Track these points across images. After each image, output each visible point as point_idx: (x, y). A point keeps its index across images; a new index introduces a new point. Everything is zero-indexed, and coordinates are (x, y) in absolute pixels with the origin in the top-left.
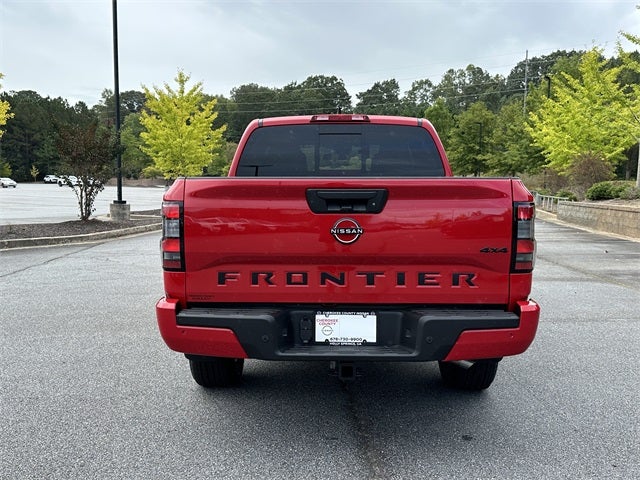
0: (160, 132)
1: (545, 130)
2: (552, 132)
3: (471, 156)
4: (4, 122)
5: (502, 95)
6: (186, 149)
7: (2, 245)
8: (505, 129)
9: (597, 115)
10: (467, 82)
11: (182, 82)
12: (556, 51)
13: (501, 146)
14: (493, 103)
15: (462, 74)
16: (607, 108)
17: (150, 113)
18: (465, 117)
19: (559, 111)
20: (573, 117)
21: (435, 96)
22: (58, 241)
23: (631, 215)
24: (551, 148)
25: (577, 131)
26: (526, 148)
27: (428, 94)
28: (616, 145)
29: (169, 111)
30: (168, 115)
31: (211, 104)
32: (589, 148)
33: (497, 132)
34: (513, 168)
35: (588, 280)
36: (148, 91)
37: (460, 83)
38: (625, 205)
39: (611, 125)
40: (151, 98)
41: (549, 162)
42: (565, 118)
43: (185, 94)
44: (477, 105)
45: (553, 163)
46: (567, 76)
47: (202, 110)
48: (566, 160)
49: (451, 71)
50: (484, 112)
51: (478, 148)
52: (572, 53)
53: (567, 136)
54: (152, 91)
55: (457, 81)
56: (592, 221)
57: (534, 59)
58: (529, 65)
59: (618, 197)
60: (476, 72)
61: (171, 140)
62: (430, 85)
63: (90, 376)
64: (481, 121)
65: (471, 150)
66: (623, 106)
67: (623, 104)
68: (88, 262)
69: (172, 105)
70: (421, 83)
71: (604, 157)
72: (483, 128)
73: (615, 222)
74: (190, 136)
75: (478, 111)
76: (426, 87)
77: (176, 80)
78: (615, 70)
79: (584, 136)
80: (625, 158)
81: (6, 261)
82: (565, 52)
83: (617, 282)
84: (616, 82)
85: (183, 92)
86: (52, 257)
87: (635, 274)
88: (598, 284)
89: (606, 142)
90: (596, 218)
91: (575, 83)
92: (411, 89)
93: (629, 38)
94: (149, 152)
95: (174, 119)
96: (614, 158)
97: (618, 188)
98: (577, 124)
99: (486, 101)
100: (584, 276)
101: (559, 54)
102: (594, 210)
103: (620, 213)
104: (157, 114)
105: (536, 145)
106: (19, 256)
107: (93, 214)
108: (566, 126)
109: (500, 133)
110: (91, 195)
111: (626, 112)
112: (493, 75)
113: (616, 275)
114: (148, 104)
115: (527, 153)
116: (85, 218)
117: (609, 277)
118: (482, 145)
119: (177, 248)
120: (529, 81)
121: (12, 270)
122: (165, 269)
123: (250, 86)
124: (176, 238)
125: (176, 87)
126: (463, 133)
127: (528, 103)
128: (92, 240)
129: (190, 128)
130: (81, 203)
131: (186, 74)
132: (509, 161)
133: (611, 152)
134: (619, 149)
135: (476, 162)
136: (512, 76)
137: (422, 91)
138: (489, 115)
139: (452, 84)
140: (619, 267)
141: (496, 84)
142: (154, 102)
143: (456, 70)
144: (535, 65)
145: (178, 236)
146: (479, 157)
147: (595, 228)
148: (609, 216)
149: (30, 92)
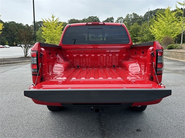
0: (47, 32)
1: (155, 30)
2: (157, 31)
3: (134, 38)
4: (2, 29)
5: (142, 21)
6: (54, 36)
7: (1, 64)
8: (143, 30)
9: (170, 25)
10: (133, 17)
11: (53, 18)
12: (157, 9)
13: (142, 35)
14: (140, 23)
15: (131, 15)
16: (173, 23)
17: (44, 26)
18: (132, 27)
19: (159, 24)
20: (163, 26)
21: (124, 21)
22: (17, 63)
23: (180, 53)
24: (156, 35)
25: (164, 30)
26: (149, 35)
27: (122, 21)
28: (174, 34)
29: (50, 26)
30: (49, 27)
31: (61, 24)
32: (167, 35)
33: (141, 31)
34: (145, 41)
35: (170, 73)
36: (43, 20)
37: (131, 18)
38: (178, 51)
39: (174, 28)
40: (44, 22)
41: (156, 39)
42: (160, 26)
43: (54, 21)
44: (136, 24)
45: (157, 39)
46: (161, 15)
47: (59, 25)
48: (160, 38)
49: (128, 14)
50: (138, 26)
51: (136, 35)
52: (161, 9)
53: (161, 32)
54: (45, 20)
55: (130, 17)
56: (168, 55)
57: (151, 11)
58: (150, 13)
59: (176, 48)
60: (135, 15)
61: (50, 34)
62: (122, 18)
63: (16, 107)
64: (137, 28)
65: (134, 36)
66: (177, 23)
67: (177, 22)
68: (25, 69)
69: (50, 24)
70: (120, 18)
71: (171, 37)
72: (137, 30)
73: (175, 56)
74: (56, 33)
75: (135, 25)
76: (121, 19)
77: (52, 17)
78: (175, 13)
79: (166, 32)
80: (177, 38)
81: (1, 69)
82: (159, 9)
83: (179, 73)
84: (175, 16)
85: (53, 20)
86: (15, 67)
87: (183, 71)
88: (173, 74)
89: (172, 33)
90: (170, 55)
91: (163, 17)
92: (117, 19)
93: (179, 3)
94: (44, 37)
95: (51, 28)
96: (174, 37)
97: (176, 46)
98: (164, 28)
99: (138, 22)
100: (169, 72)
101: (158, 9)
102: (169, 52)
103: (177, 53)
104: (46, 27)
105: (152, 34)
106: (5, 67)
107: (28, 55)
108: (161, 29)
109: (142, 31)
110: (27, 49)
111: (178, 24)
112: (139, 15)
113: (178, 71)
114: (44, 24)
115: (150, 37)
116: (26, 56)
117: (176, 72)
118: (137, 35)
119: (36, 68)
120: (149, 17)
121: (2, 71)
122: (33, 75)
123: (73, 19)
124: (36, 64)
125: (51, 19)
126: (132, 31)
127: (150, 23)
128: (27, 62)
129: (56, 30)
130: (24, 52)
131: (54, 15)
132: (144, 39)
133: (173, 36)
134: (176, 35)
135: (135, 39)
136: (145, 16)
137: (120, 20)
138: (139, 26)
139: (129, 18)
140: (178, 69)
141: (141, 18)
142: (46, 23)
143: (129, 14)
144: (151, 12)
145: (36, 63)
146: (136, 38)
147: (169, 57)
148: (173, 54)
149: (13, 22)
